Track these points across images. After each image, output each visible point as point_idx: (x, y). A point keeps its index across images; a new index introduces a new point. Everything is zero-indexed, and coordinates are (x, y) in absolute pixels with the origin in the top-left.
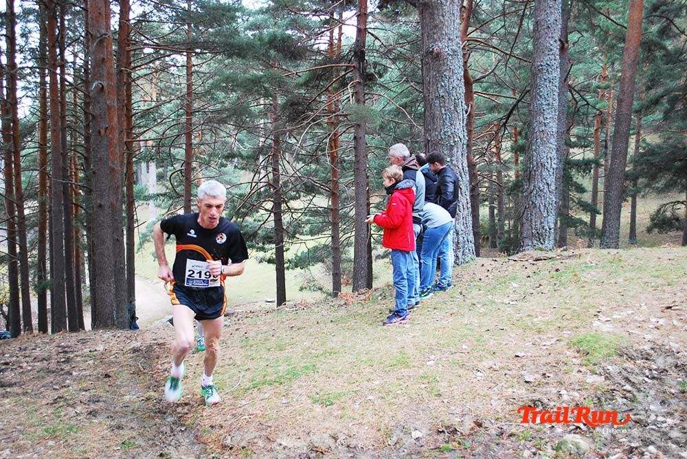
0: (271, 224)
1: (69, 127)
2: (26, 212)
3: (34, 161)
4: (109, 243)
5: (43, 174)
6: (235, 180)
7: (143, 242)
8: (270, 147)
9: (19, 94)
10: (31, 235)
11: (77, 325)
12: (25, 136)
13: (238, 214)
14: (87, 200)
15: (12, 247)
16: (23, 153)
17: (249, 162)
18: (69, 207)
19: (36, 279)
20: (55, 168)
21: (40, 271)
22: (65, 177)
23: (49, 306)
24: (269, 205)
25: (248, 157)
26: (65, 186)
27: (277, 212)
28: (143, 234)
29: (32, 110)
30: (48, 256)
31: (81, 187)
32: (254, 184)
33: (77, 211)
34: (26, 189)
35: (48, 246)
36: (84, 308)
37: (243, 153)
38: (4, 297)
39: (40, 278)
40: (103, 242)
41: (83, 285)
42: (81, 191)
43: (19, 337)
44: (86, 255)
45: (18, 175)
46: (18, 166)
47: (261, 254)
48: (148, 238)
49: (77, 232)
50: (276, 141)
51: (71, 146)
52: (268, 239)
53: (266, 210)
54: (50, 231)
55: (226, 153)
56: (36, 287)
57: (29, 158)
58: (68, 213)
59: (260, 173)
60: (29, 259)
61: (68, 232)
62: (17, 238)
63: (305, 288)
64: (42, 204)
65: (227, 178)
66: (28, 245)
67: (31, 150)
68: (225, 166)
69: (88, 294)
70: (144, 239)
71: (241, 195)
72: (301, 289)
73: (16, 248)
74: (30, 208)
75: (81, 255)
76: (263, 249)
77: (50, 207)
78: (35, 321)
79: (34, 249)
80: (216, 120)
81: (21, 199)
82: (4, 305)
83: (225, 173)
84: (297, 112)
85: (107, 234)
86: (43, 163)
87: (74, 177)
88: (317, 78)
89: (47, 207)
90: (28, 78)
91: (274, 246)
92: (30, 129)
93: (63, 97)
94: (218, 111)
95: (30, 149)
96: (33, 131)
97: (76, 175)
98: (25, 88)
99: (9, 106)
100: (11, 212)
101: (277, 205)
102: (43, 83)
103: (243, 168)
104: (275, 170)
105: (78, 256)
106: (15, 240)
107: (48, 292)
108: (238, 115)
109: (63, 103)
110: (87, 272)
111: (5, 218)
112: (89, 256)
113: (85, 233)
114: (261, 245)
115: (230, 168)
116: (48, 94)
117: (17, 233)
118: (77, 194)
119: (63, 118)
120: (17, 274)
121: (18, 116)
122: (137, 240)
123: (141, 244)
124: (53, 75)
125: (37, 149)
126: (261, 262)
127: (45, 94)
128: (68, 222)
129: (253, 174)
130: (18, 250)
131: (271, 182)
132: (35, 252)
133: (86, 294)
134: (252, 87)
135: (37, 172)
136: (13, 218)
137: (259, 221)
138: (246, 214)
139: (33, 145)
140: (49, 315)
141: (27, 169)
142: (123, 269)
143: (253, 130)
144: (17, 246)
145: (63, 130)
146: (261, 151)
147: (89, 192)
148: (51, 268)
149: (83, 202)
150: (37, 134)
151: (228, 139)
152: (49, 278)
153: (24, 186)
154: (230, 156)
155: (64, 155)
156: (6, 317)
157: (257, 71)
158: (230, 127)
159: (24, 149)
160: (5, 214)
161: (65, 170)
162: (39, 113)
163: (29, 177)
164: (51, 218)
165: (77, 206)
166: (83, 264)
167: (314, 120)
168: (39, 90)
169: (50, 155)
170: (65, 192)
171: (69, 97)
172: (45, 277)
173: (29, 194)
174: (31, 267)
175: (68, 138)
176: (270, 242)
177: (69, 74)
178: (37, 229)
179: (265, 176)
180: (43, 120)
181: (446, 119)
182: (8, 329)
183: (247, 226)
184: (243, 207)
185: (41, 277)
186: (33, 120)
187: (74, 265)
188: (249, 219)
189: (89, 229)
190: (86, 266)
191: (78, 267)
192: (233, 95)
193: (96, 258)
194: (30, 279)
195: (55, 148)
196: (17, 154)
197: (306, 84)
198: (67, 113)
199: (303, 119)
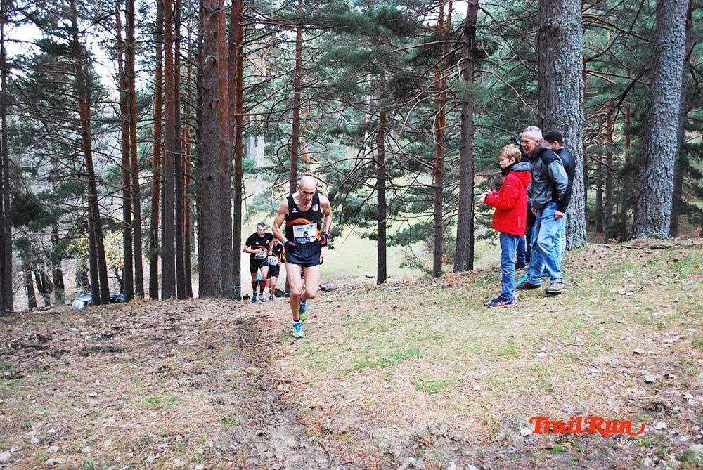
0: (374, 200)
1: (182, 100)
2: (141, 182)
3: (150, 132)
4: (217, 215)
5: (158, 146)
6: (340, 156)
7: (250, 214)
8: (376, 123)
9: (137, 67)
10: (145, 204)
11: (185, 293)
12: (141, 109)
13: (342, 189)
14: (198, 172)
15: (127, 215)
16: (139, 124)
17: (355, 137)
18: (180, 178)
19: (149, 246)
20: (169, 140)
21: (152, 238)
22: (178, 149)
23: (160, 272)
24: (373, 182)
25: (354, 133)
26: (177, 157)
27: (381, 189)
28: (249, 206)
29: (148, 83)
30: (160, 224)
31: (193, 159)
32: (359, 160)
33: (188, 183)
34: (141, 160)
35: (160, 215)
36: (192, 276)
37: (348, 129)
38: (120, 262)
39: (152, 245)
40: (212, 213)
41: (192, 253)
42: (192, 163)
43: (131, 302)
44: (196, 224)
45: (134, 146)
46: (134, 137)
47: (364, 230)
48: (254, 210)
49: (188, 202)
50: (383, 118)
51: (184, 119)
52: (371, 215)
53: (370, 186)
54: (163, 201)
55: (332, 129)
56: (148, 253)
57: (145, 130)
58: (179, 185)
59: (365, 149)
60: (143, 227)
61: (179, 202)
62: (132, 206)
63: (406, 265)
64: (156, 175)
65: (332, 153)
66: (142, 214)
67: (148, 122)
68: (331, 141)
69: (197, 262)
70: (251, 211)
71: (346, 171)
72: (402, 266)
73: (130, 216)
74: (145, 177)
75: (191, 224)
76: (365, 225)
77: (163, 177)
78: (146, 286)
79: (147, 217)
80: (323, 96)
81: (136, 169)
82: (119, 269)
83: (331, 149)
84: (404, 89)
85: (215, 205)
86: (158, 135)
87: (186, 149)
88: (425, 55)
89: (161, 177)
90: (146, 52)
91: (376, 222)
92: (146, 102)
93: (177, 71)
94: (325, 87)
95: (146, 121)
96: (149, 104)
97: (188, 145)
98: (144, 62)
99: (127, 79)
100: (127, 181)
101: (381, 182)
102: (159, 58)
103: (348, 144)
104: (381, 146)
105: (188, 226)
106: (130, 208)
107: (160, 259)
108: (346, 91)
109: (177, 77)
110: (196, 241)
111: (122, 187)
112: (199, 225)
113: (195, 204)
114: (363, 220)
115: (336, 143)
116: (163, 68)
117: (132, 202)
118: (189, 165)
119: (177, 91)
120: (131, 241)
121: (135, 89)
122: (244, 212)
123: (248, 216)
124: (168, 49)
125: (152, 122)
126: (363, 237)
127: (160, 68)
128: (179, 192)
129: (358, 151)
130: (132, 218)
131: (376, 159)
132: (148, 220)
133: (194, 262)
134: (361, 63)
135: (152, 143)
136: (128, 187)
137: (363, 197)
138: (350, 190)
139: (149, 117)
140: (160, 281)
141: (143, 140)
142: (230, 240)
143: (359, 107)
144: (132, 214)
145: (177, 103)
146: (367, 127)
147: (200, 163)
148: (163, 236)
149: (194, 173)
150: (153, 107)
151: (335, 115)
152: (160, 245)
153: (139, 157)
154: (337, 132)
155: (177, 128)
156: (121, 281)
157: (365, 47)
158: (337, 103)
159: (140, 121)
160: (121, 183)
161: (177, 142)
162: (154, 87)
163: (144, 148)
164: (163, 188)
165: (188, 177)
166: (193, 233)
167: (421, 97)
168: (155, 64)
169: (164, 128)
170: (177, 164)
171: (183, 70)
172: (157, 244)
173: (144, 164)
174: (144, 234)
175: (182, 111)
176: (373, 219)
177: (183, 49)
178: (150, 198)
179: (369, 153)
180: (158, 94)
181: (562, 97)
182: (122, 292)
183: (351, 201)
184: (348, 182)
185: (154, 245)
186: (150, 93)
187: (184, 234)
188: (353, 195)
189: (199, 200)
190: (196, 235)
191: (187, 235)
192: (341, 72)
193: (205, 227)
194: (143, 246)
195: (168, 121)
196: (133, 125)
197: (414, 61)
198: (181, 87)
199: (411, 96)
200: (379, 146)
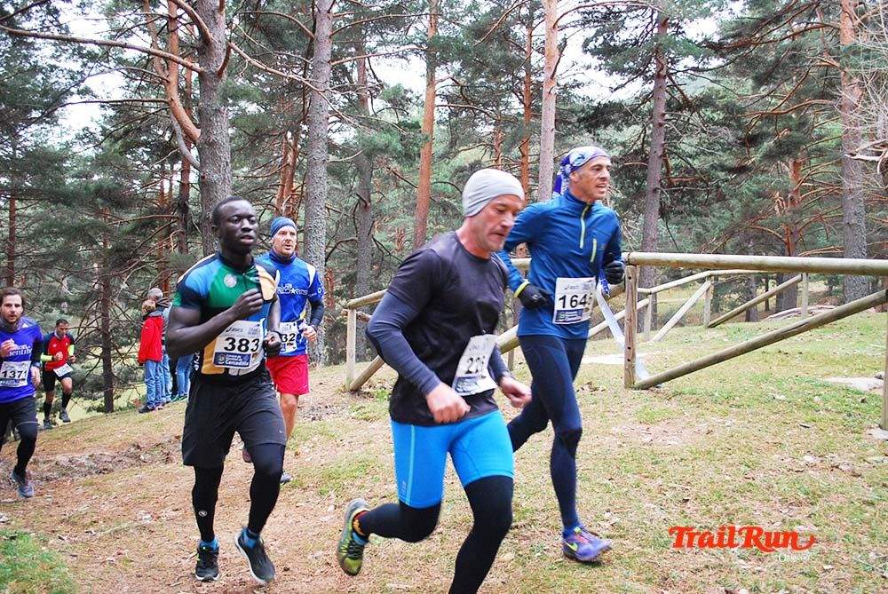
0: (100, 371)
8: (99, 291)
17: (80, 306)
24: (99, 351)
25: (75, 302)
27: (106, 358)
32: (82, 329)
37: (70, 298)
47: (90, 403)
50: (107, 286)
52: (97, 386)
53: (96, 357)
55: (51, 298)
59: (88, 318)
68: (50, 311)
76: (90, 398)
80: (42, 265)
83: (51, 319)
84: (122, 258)
88: (144, 226)
91: (102, 394)
94: (43, 255)
101: (106, 350)
104: (105, 315)
108: (65, 259)
114: (89, 393)
126: (89, 410)
129: (79, 320)
131: (100, 327)
134: (81, 233)
137: (88, 367)
143: (81, 275)
146: (89, 296)
154: (56, 301)
158: (56, 272)
167: (138, 265)
176: (99, 390)
179: (93, 321)
197: (132, 232)
199: (130, 265)
200: (103, 315)
